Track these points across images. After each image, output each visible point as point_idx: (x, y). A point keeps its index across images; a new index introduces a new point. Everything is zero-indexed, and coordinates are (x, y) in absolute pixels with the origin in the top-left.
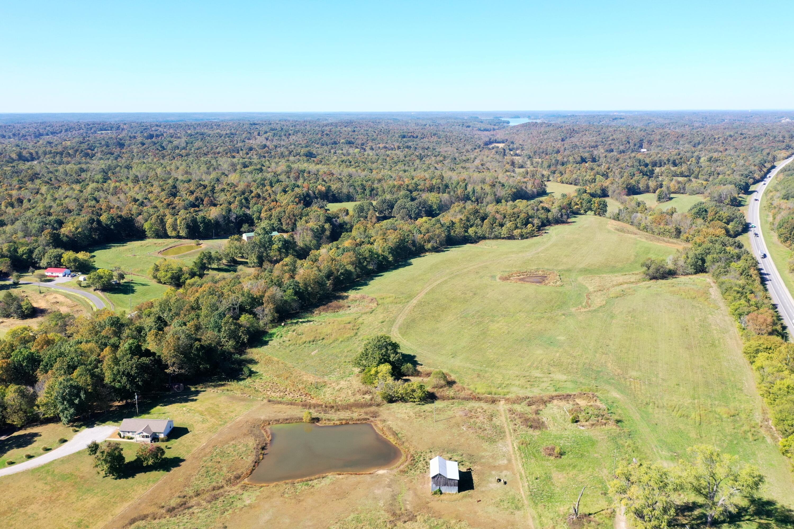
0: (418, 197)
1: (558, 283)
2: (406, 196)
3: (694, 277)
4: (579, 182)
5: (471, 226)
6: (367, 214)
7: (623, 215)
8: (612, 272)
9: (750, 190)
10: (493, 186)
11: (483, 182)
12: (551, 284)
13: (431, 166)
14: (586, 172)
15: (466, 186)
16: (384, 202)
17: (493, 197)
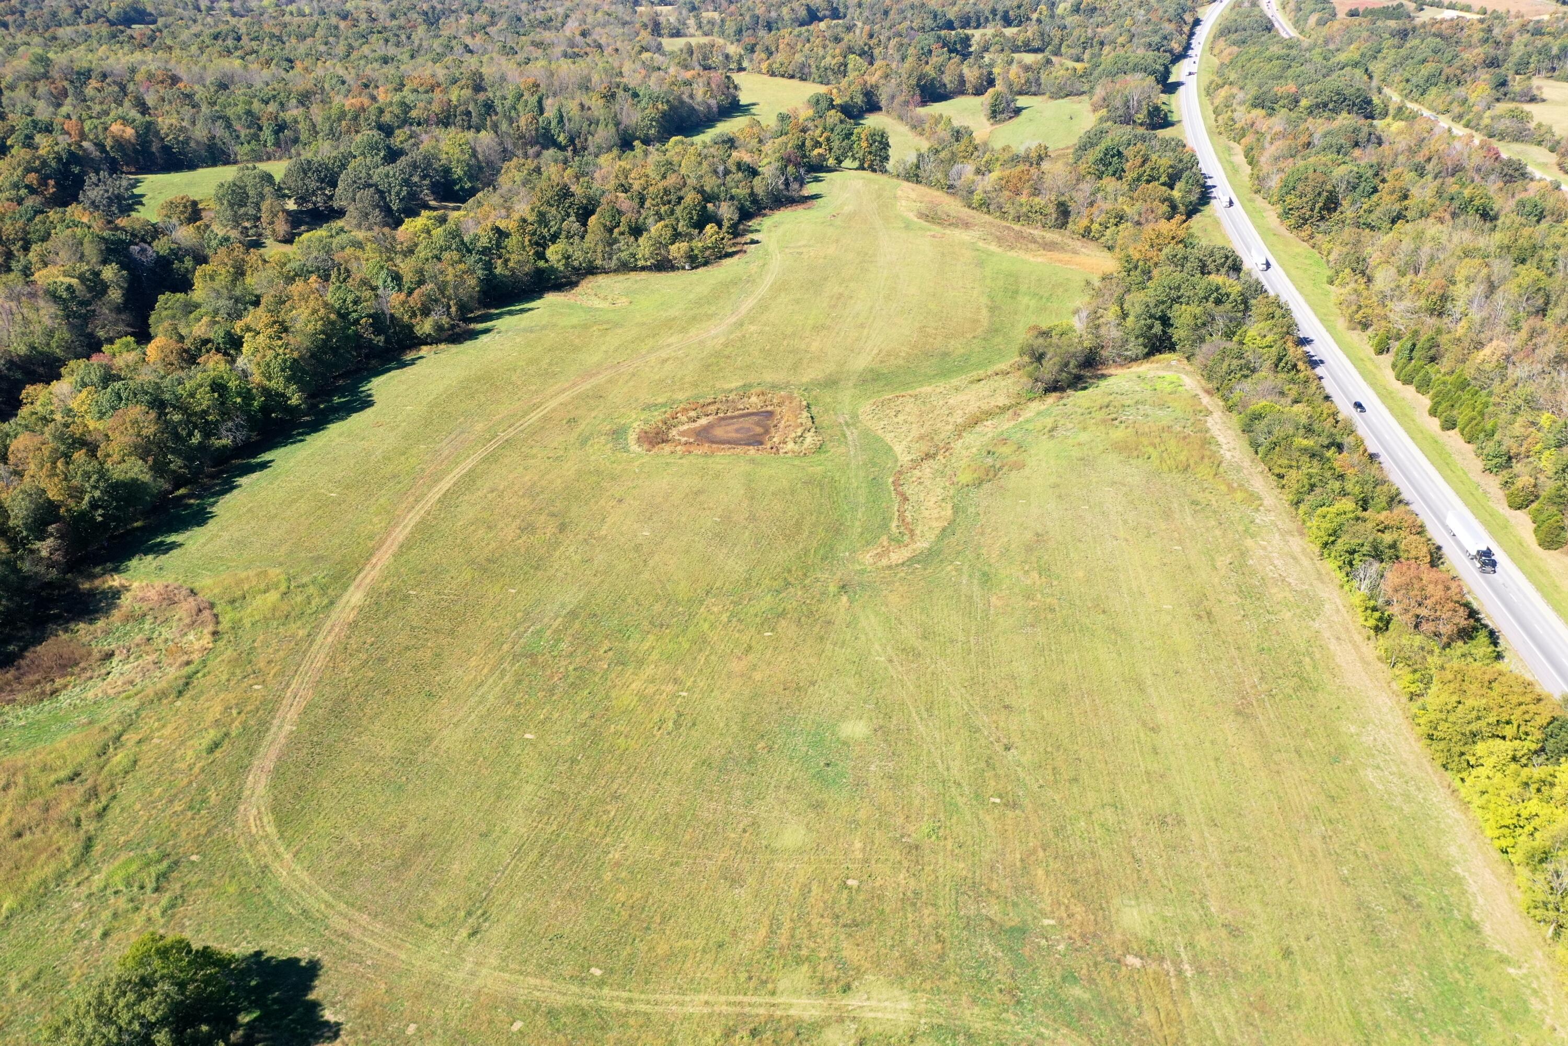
0: (407, 146)
1: (810, 438)
2: (373, 147)
3: (1146, 368)
4: (810, 74)
5: (554, 238)
6: (259, 210)
7: (928, 168)
8: (944, 374)
9: (1170, 81)
10: (610, 97)
11: (585, 86)
12: (790, 446)
13: (454, 43)
14: (824, 47)
15: (540, 102)
16: (306, 169)
17: (612, 129)
